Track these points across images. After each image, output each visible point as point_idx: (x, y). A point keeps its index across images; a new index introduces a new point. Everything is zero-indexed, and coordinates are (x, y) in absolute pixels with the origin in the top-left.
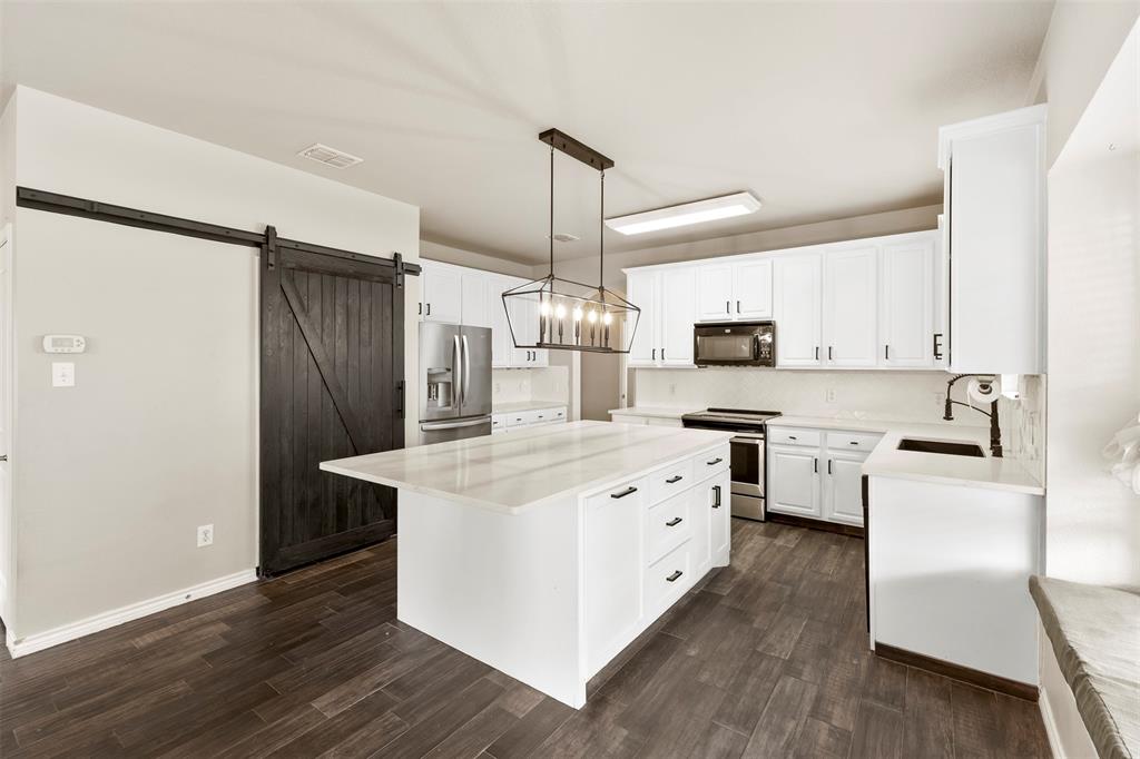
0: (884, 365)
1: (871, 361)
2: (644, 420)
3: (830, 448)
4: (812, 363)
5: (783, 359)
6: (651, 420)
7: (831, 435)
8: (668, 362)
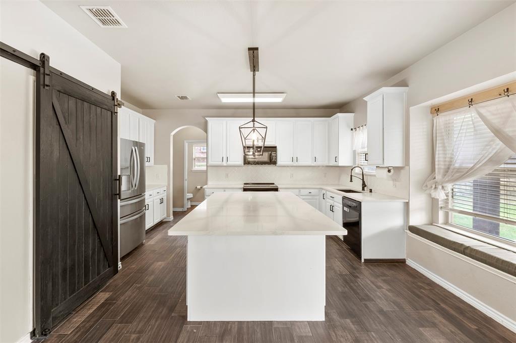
0: (314, 164)
1: (310, 162)
2: (223, 190)
3: (301, 196)
4: (290, 163)
5: (279, 162)
6: (226, 190)
7: (302, 190)
8: (230, 163)
